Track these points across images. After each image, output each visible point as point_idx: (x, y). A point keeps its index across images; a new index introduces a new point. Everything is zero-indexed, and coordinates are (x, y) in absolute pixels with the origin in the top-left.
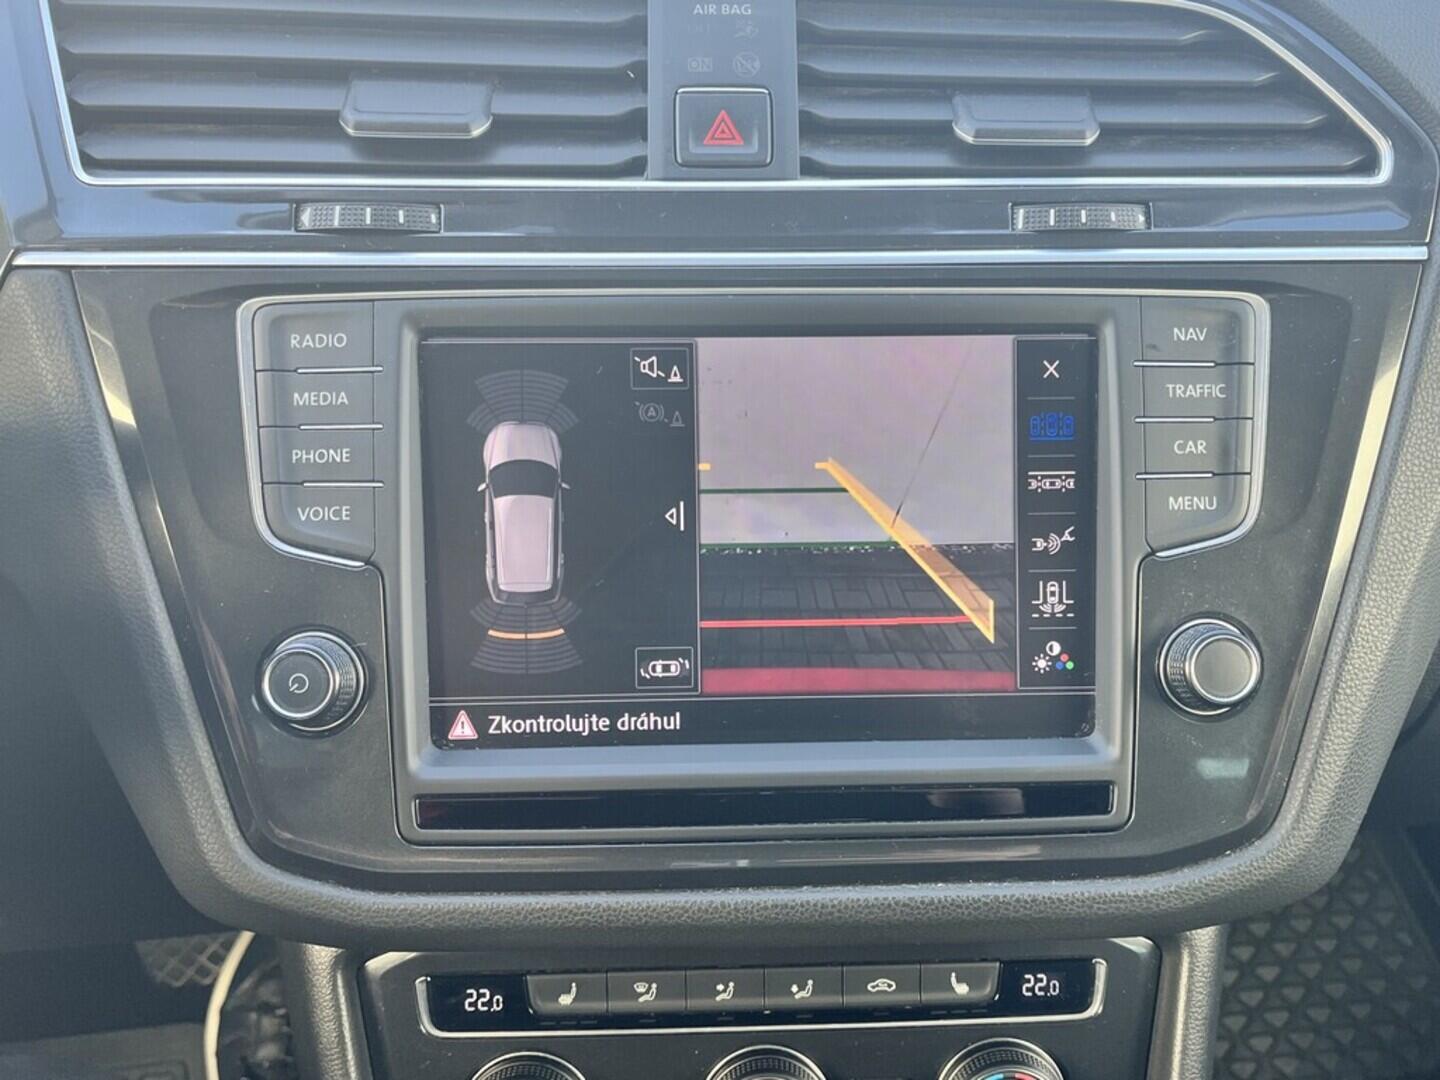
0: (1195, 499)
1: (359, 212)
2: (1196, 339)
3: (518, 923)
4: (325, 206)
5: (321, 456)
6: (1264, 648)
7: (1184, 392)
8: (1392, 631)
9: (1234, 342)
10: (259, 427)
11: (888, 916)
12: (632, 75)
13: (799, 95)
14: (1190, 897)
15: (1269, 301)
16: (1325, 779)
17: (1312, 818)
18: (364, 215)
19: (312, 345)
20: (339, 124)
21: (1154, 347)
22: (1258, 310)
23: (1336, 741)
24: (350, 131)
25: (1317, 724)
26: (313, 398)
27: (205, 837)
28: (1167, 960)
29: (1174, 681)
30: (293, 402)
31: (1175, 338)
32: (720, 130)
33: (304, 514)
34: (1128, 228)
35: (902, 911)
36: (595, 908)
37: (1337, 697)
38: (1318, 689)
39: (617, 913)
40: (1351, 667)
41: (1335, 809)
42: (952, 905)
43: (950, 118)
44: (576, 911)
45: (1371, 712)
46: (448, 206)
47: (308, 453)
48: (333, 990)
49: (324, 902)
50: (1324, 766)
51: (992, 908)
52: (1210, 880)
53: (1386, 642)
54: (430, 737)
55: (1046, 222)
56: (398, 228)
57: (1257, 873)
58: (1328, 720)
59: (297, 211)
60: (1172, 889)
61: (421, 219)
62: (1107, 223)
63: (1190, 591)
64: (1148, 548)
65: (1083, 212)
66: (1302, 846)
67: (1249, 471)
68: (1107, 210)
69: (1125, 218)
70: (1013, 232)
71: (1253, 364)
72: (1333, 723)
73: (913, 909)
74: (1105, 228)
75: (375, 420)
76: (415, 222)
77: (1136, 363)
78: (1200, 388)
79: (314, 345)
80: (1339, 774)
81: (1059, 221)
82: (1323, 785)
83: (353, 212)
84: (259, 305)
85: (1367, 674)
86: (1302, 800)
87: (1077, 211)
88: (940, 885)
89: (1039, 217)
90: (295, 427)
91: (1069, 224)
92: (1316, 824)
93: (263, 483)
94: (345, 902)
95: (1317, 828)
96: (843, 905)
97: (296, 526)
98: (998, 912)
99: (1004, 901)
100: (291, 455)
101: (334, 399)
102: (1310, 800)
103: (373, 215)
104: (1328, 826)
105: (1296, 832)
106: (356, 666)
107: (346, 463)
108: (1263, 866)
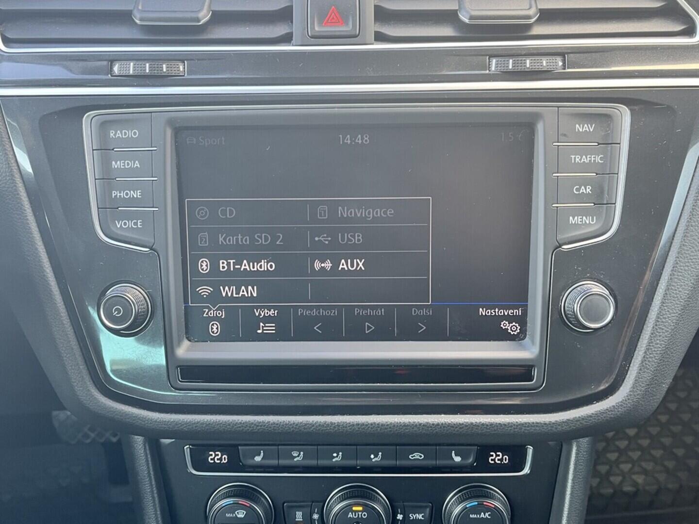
0: (584, 218)
1: (143, 66)
2: (588, 130)
3: (229, 430)
4: (125, 62)
5: (127, 194)
6: (619, 297)
7: (580, 160)
8: (690, 288)
9: (609, 132)
10: (95, 179)
11: (415, 431)
15: (631, 110)
16: (649, 366)
17: (641, 386)
18: (145, 67)
20: (132, 17)
21: (565, 135)
22: (624, 116)
23: (656, 346)
24: (138, 22)
25: (646, 337)
26: (122, 164)
27: (75, 384)
28: (565, 447)
29: (569, 314)
30: (112, 166)
31: (577, 130)
32: (331, 17)
33: (119, 224)
34: (552, 69)
35: (423, 428)
36: (267, 423)
37: (658, 323)
38: (648, 319)
39: (278, 426)
40: (666, 308)
41: (654, 381)
42: (448, 426)
43: (457, 8)
44: (258, 424)
45: (676, 331)
46: (189, 62)
47: (120, 193)
48: (144, 451)
49: (134, 417)
50: (649, 359)
51: (469, 428)
52: (585, 417)
53: (686, 295)
54: (185, 336)
55: (507, 67)
56: (163, 74)
57: (610, 413)
58: (652, 336)
59: (111, 65)
60: (564, 421)
61: (175, 69)
62: (541, 67)
63: (579, 267)
64: (557, 243)
65: (528, 62)
66: (634, 400)
67: (614, 202)
68: (541, 60)
69: (551, 64)
70: (490, 73)
71: (620, 144)
72: (655, 337)
73: (428, 427)
74: (540, 70)
75: (153, 176)
76: (172, 70)
77: (554, 144)
78: (589, 158)
79: (122, 136)
80: (657, 363)
81: (514, 66)
82: (648, 369)
83: (140, 66)
84: (94, 115)
85: (674, 311)
86: (636, 377)
87: (524, 60)
88: (443, 415)
89: (504, 64)
90: (113, 179)
91: (520, 68)
92: (643, 389)
93: (98, 208)
94: (144, 417)
95: (643, 391)
96: (393, 425)
97: (115, 231)
98: (472, 430)
99: (475, 425)
100: (112, 194)
101: (133, 164)
102: (640, 377)
103: (150, 67)
104: (649, 390)
105: (631, 393)
106: (146, 302)
107: (139, 198)
108: (613, 410)
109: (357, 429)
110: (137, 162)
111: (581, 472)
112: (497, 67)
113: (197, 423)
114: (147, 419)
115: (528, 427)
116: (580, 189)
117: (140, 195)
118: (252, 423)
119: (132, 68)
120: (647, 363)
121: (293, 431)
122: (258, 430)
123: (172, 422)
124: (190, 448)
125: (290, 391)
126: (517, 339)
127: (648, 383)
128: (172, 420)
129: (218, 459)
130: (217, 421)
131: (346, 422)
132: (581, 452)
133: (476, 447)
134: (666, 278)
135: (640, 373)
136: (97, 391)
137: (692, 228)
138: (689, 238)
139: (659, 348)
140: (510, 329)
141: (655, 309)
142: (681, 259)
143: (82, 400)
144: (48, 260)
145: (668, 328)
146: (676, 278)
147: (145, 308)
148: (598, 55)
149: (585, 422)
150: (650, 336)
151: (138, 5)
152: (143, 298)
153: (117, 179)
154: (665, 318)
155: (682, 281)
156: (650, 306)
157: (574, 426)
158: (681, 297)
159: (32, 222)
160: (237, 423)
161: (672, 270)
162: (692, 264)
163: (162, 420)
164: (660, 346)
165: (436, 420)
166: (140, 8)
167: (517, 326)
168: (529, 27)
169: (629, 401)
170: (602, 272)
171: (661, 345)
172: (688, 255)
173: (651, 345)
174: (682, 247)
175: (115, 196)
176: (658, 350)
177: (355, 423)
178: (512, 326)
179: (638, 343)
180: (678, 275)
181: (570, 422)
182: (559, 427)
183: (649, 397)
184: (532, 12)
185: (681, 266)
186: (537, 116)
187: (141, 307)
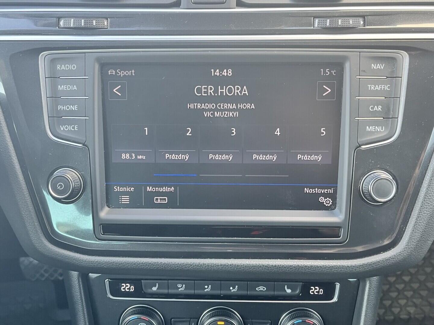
0: (376, 127)
2: (380, 68)
3: (135, 267)
4: (68, 19)
5: (68, 108)
6: (399, 181)
7: (374, 88)
9: (394, 69)
10: (47, 97)
11: (260, 270)
15: (409, 54)
16: (419, 228)
17: (413, 242)
18: (81, 22)
19: (64, 69)
21: (364, 71)
22: (405, 59)
23: (424, 215)
25: (417, 209)
26: (65, 88)
27: (32, 235)
29: (365, 193)
30: (58, 89)
31: (372, 68)
33: (62, 128)
34: (356, 26)
35: (265, 268)
36: (160, 263)
37: (425, 200)
38: (418, 196)
39: (168, 265)
40: (431, 189)
41: (422, 239)
42: (282, 267)
44: (154, 264)
46: (110, 19)
47: (63, 107)
48: (78, 282)
49: (71, 258)
50: (419, 224)
51: (297, 268)
52: (375, 262)
54: (106, 204)
55: (326, 24)
56: (93, 27)
57: (392, 260)
58: (421, 208)
59: (59, 21)
60: (361, 265)
61: (101, 24)
62: (349, 25)
63: (373, 161)
64: (358, 145)
65: (340, 21)
66: (409, 251)
67: (397, 117)
68: (349, 20)
69: (356, 23)
70: (314, 28)
71: (401, 77)
72: (423, 209)
73: (268, 268)
75: (86, 96)
76: (99, 25)
78: (381, 86)
80: (424, 227)
81: (330, 24)
82: (418, 230)
83: (78, 21)
84: (46, 55)
86: (410, 236)
87: (338, 20)
88: (279, 260)
89: (323, 22)
90: (59, 97)
91: (334, 25)
92: (415, 244)
93: (49, 117)
94: (78, 258)
96: (245, 265)
97: (60, 132)
98: (299, 270)
99: (301, 266)
100: (58, 107)
101: (72, 88)
102: (413, 235)
103: (84, 22)
104: (419, 244)
105: (407, 247)
106: (80, 180)
107: (76, 110)
108: (394, 258)
109: (221, 268)
110: (75, 86)
111: (372, 301)
112: (319, 25)
113: (113, 263)
114: (79, 259)
115: (336, 268)
116: (374, 108)
117: (76, 109)
118: (150, 263)
119: (72, 23)
120: (417, 226)
121: (178, 268)
122: (154, 268)
123: (96, 262)
124: (109, 281)
125: (176, 242)
126: (330, 209)
127: (418, 240)
128: (96, 260)
129: (128, 289)
130: (127, 261)
131: (213, 263)
132: (372, 287)
133: (301, 283)
135: (413, 233)
136: (46, 240)
140: (325, 202)
141: (423, 189)
143: (36, 246)
144: (14, 151)
145: (432, 202)
147: (79, 185)
148: (388, 17)
149: (375, 266)
150: (420, 208)
152: (77, 178)
153: (61, 98)
154: (431, 196)
156: (421, 188)
157: (368, 268)
159: (4, 125)
160: (140, 263)
163: (89, 260)
165: (274, 263)
167: (330, 201)
169: (405, 252)
170: (388, 164)
171: (427, 214)
173: (421, 214)
175: (60, 109)
177: (220, 264)
178: (326, 200)
179: (411, 212)
181: (365, 265)
182: (358, 269)
183: (419, 250)
186: (345, 58)
187: (76, 184)
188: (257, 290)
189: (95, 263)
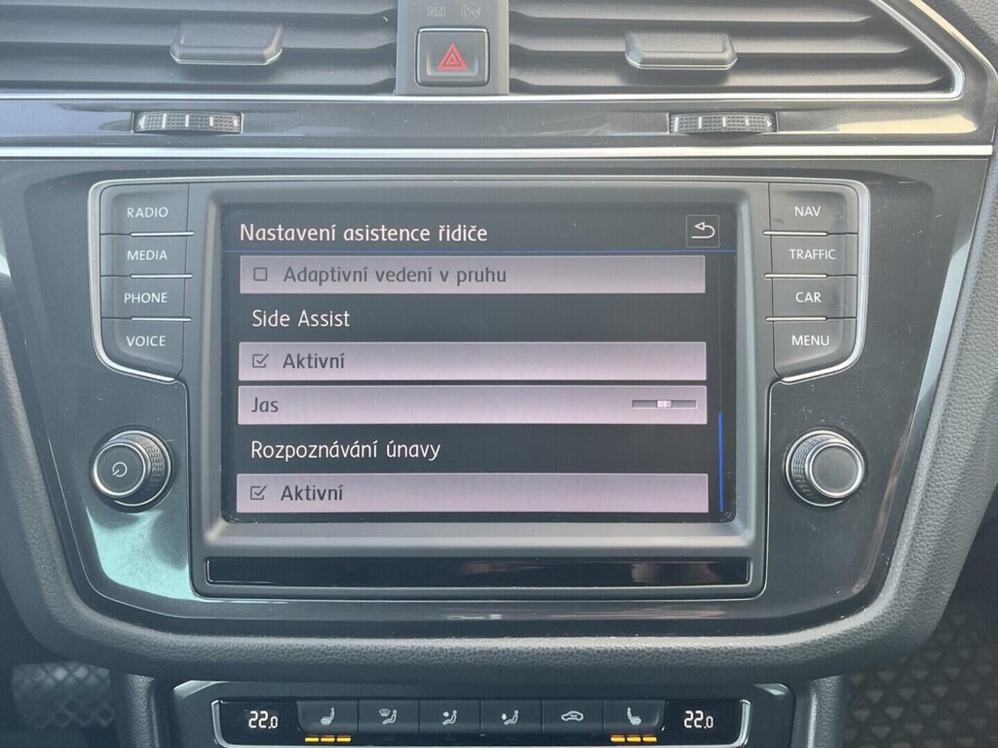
0: (813, 337)
1: (181, 118)
2: (812, 215)
3: (283, 660)
4: (156, 114)
5: (146, 298)
6: (868, 454)
7: (803, 255)
8: (971, 442)
9: (842, 217)
10: (101, 276)
11: (571, 662)
12: (387, 20)
13: (509, 33)
14: (813, 652)
15: (869, 187)
16: (920, 559)
17: (909, 590)
18: (184, 120)
19: (143, 216)
20: (170, 55)
21: (780, 221)
22: (862, 198)
23: (929, 529)
24: (177, 60)
25: (911, 516)
26: (141, 255)
27: (46, 587)
28: (799, 702)
29: (797, 478)
30: (127, 257)
31: (796, 214)
32: (450, 58)
33: (131, 341)
34: (759, 131)
35: (582, 658)
36: (341, 650)
37: (928, 494)
38: (913, 488)
39: (359, 654)
40: (939, 471)
41: (928, 584)
42: (621, 654)
43: (624, 50)
44: (327, 652)
45: (956, 506)
46: (246, 114)
47: (136, 296)
49: (134, 640)
50: (919, 549)
51: (653, 658)
52: (828, 639)
53: (967, 451)
54: (220, 513)
55: (695, 126)
56: (209, 130)
58: (921, 512)
59: (136, 118)
60: (797, 646)
61: (226, 124)
62: (743, 127)
63: (809, 409)
64: (776, 375)
65: (724, 120)
66: (902, 613)
67: (855, 316)
68: (742, 117)
69: (757, 124)
70: (672, 134)
71: (857, 234)
72: (926, 515)
73: (590, 656)
74: (741, 131)
75: (187, 272)
76: (221, 125)
77: (765, 233)
78: (816, 252)
79: (144, 215)
80: (931, 555)
81: (706, 126)
82: (919, 565)
83: (176, 118)
84: (106, 186)
85: (952, 476)
86: (902, 577)
87: (719, 118)
88: (612, 638)
89: (691, 123)
90: (127, 276)
91: (713, 128)
92: (913, 595)
93: (102, 318)
94: (150, 640)
95: (914, 599)
96: (536, 652)
97: (125, 351)
98: (658, 660)
99: (663, 652)
100: (124, 297)
101: (157, 255)
102: (908, 576)
103: (190, 120)
104: (923, 598)
105: (897, 602)
106: (165, 457)
107: (164, 303)
108: (870, 628)
109: (481, 659)
110: (164, 252)
112: (681, 127)
113: (232, 650)
114: (153, 644)
115: (744, 655)
116: (805, 296)
117: (165, 300)
118: (318, 650)
119: (164, 121)
120: (917, 554)
121: (382, 662)
122: (327, 661)
123: (193, 648)
124: (220, 706)
125: (378, 599)
126: (722, 520)
127: (920, 587)
128: (194, 645)
129: (263, 723)
130: (265, 646)
131: (464, 648)
132: (824, 709)
133: (664, 702)
134: (936, 426)
135: (907, 571)
136: (78, 597)
137: (967, 353)
138: (964, 368)
139: (934, 531)
141: (922, 472)
142: (955, 398)
143: (55, 613)
144: (19, 394)
145: (943, 501)
146: (952, 427)
147: (162, 467)
149: (830, 648)
150: (919, 513)
151: (180, 40)
152: (159, 451)
154: (939, 486)
155: (960, 431)
156: (916, 468)
157: (813, 655)
158: (959, 455)
160: (294, 650)
161: (944, 415)
162: (971, 405)
163: (177, 644)
164: (934, 529)
165: (603, 645)
166: (182, 42)
168: (723, 75)
169: (893, 615)
170: (842, 417)
171: (935, 527)
172: (965, 393)
173: (921, 526)
174: (956, 380)
175: (127, 301)
176: (932, 536)
177: (478, 649)
179: (901, 524)
180: (952, 422)
181: (807, 647)
182: (790, 656)
183: (924, 609)
184: (726, 55)
185: (955, 409)
186: (739, 195)
187: (155, 464)
188: (563, 720)
189: (190, 652)
